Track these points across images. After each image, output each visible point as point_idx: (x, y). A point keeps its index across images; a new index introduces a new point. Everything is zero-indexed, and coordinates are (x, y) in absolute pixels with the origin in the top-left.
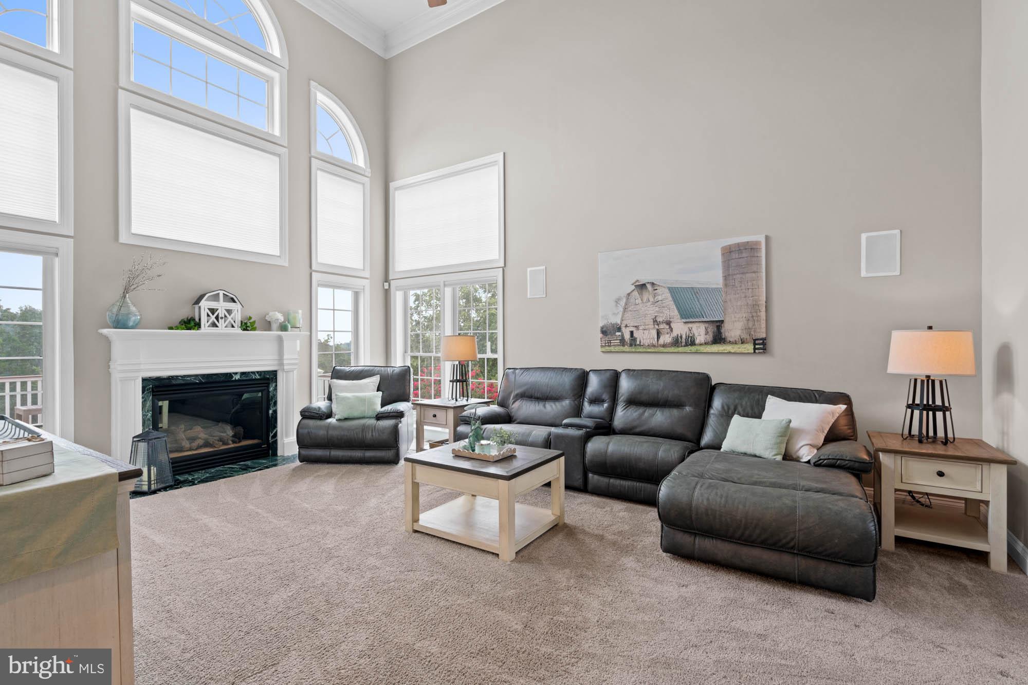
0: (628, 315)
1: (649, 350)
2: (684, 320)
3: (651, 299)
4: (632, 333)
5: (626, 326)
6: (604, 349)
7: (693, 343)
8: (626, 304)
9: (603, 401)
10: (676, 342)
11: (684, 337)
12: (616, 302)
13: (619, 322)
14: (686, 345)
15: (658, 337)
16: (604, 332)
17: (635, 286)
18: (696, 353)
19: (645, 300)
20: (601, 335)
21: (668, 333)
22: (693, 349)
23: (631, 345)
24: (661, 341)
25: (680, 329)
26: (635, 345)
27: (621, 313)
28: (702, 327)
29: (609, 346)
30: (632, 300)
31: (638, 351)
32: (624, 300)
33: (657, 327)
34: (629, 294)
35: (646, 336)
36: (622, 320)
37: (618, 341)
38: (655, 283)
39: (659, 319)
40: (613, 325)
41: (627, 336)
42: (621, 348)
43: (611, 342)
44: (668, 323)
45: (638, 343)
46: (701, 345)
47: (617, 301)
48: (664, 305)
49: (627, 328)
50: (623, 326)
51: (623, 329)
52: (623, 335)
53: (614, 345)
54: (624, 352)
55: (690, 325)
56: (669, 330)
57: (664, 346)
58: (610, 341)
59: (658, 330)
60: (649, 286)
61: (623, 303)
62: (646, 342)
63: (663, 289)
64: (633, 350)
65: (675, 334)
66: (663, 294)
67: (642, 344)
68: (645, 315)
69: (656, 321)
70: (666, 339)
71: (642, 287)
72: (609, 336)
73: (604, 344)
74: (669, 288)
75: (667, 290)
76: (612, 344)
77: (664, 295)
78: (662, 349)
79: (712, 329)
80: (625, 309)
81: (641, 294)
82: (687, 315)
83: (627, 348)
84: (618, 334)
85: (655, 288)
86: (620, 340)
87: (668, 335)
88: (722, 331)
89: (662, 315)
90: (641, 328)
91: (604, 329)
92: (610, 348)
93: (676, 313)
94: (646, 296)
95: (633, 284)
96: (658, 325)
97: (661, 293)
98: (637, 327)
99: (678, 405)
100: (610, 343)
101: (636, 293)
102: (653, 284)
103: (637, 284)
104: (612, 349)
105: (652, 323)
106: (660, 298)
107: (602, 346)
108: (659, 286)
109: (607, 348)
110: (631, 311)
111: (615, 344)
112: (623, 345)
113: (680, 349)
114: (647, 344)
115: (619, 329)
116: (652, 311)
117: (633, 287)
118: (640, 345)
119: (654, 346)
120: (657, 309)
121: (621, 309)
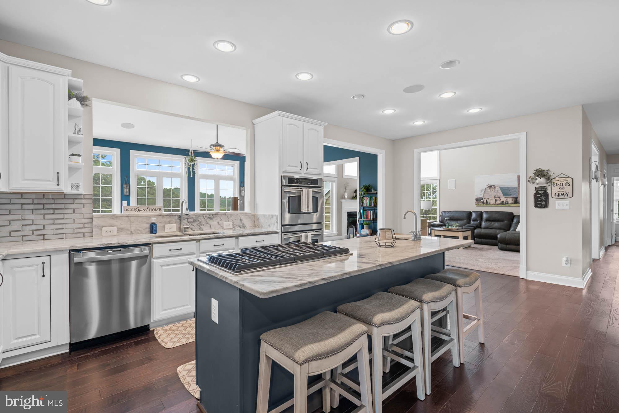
1: (493, 206)
2: (505, 197)
3: (493, 190)
4: (487, 200)
5: (485, 198)
6: (477, 205)
7: (508, 203)
8: (485, 192)
9: (478, 220)
10: (502, 203)
11: (505, 202)
13: (482, 197)
14: (505, 204)
16: (477, 200)
18: (509, 206)
19: (491, 190)
20: (475, 201)
22: (508, 205)
23: (486, 204)
24: (497, 203)
25: (503, 199)
28: (511, 199)
30: (487, 190)
31: (489, 206)
32: (484, 190)
35: (492, 201)
36: (483, 196)
37: (482, 203)
39: (496, 196)
40: (480, 198)
41: (485, 201)
42: (483, 205)
44: (499, 197)
45: (489, 203)
46: (511, 204)
47: (481, 191)
48: (498, 192)
50: (483, 198)
51: (484, 199)
52: (483, 201)
55: (507, 198)
56: (499, 200)
57: (498, 204)
59: (496, 199)
60: (493, 186)
64: (487, 206)
65: (501, 201)
68: (491, 195)
70: (499, 202)
71: (490, 187)
72: (479, 201)
74: (500, 187)
75: (499, 188)
78: (497, 205)
79: (514, 199)
80: (484, 193)
81: (490, 189)
82: (505, 195)
83: (485, 205)
84: (482, 201)
88: (517, 200)
90: (490, 199)
93: (502, 194)
97: (497, 188)
98: (488, 199)
99: (503, 221)
100: (479, 203)
101: (488, 188)
102: (494, 186)
103: (489, 185)
104: (480, 205)
105: (494, 197)
106: (496, 190)
107: (476, 204)
108: (496, 186)
110: (486, 194)
112: (484, 204)
113: (503, 205)
114: (492, 204)
115: (482, 199)
116: (493, 194)
117: (487, 187)
118: (489, 204)
119: (494, 204)
120: (495, 193)
121: (483, 193)
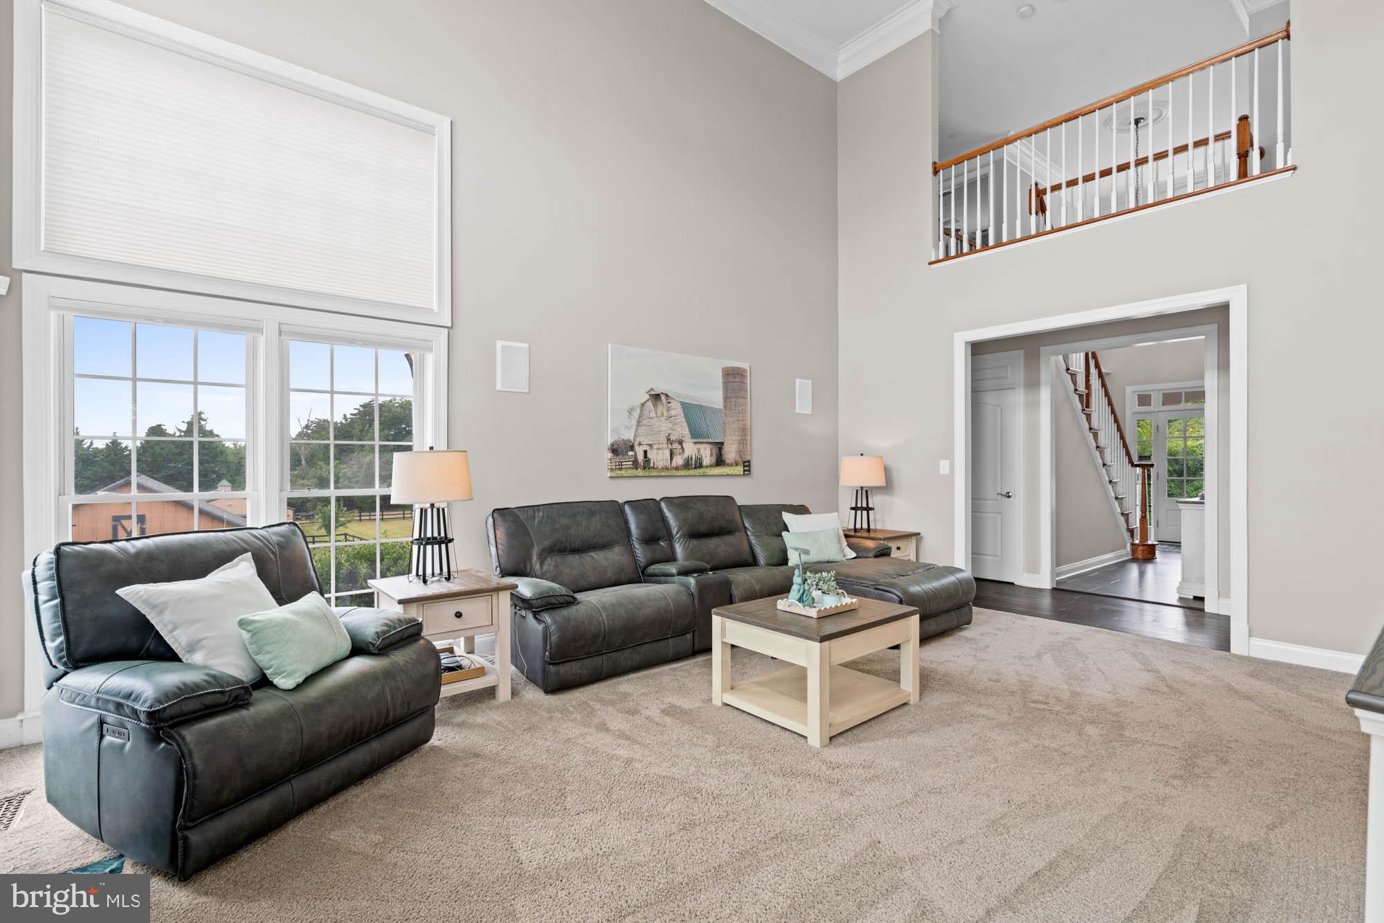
0: (641, 430)
1: (663, 474)
2: (694, 440)
3: (665, 414)
4: (645, 452)
5: (640, 444)
6: (613, 474)
7: (701, 466)
8: (640, 417)
10: (687, 465)
11: (694, 458)
12: (629, 412)
13: (632, 439)
14: (695, 468)
15: (672, 458)
16: (615, 450)
17: (650, 395)
18: (704, 476)
19: (659, 414)
20: (610, 455)
21: (680, 454)
22: (701, 471)
23: (644, 468)
24: (674, 464)
25: (690, 449)
26: (649, 468)
27: (635, 427)
28: (708, 447)
29: (620, 469)
30: (646, 413)
31: (652, 474)
32: (638, 411)
33: (670, 445)
34: (643, 404)
35: (659, 457)
36: (635, 436)
37: (631, 463)
38: (669, 394)
39: (673, 438)
40: (625, 442)
41: (641, 457)
42: (634, 472)
43: (623, 463)
44: (681, 442)
45: (652, 465)
46: (707, 467)
47: (631, 411)
48: (677, 421)
49: (641, 446)
50: (636, 443)
51: (636, 447)
52: (636, 455)
53: (626, 468)
54: (637, 476)
55: (699, 446)
56: (681, 450)
57: (677, 469)
58: (621, 462)
59: (671, 450)
60: (663, 397)
61: (636, 414)
62: (660, 464)
63: (676, 403)
64: (647, 474)
65: (686, 454)
66: (676, 408)
67: (655, 467)
68: (659, 432)
69: (670, 439)
70: (678, 460)
71: (656, 397)
72: (621, 457)
73: (614, 467)
74: (682, 403)
75: (679, 405)
76: (624, 467)
77: (677, 410)
78: (675, 473)
79: (715, 451)
80: (638, 423)
81: (655, 406)
82: (696, 434)
83: (640, 472)
84: (631, 453)
85: (669, 401)
86: (632, 461)
87: (680, 457)
88: (723, 453)
89: (674, 433)
90: (655, 447)
91: (615, 447)
92: (621, 472)
93: (686, 431)
94: (660, 408)
95: (647, 393)
96: (671, 444)
97: (674, 407)
98: (651, 446)
100: (622, 465)
101: (650, 404)
102: (667, 396)
103: (652, 393)
104: (623, 472)
105: (665, 442)
106: (673, 413)
107: (611, 470)
108: (672, 398)
109: (618, 472)
110: (644, 425)
111: (627, 466)
112: (636, 468)
113: (691, 472)
114: (660, 467)
115: (632, 448)
116: (664, 427)
117: (648, 397)
118: (653, 468)
119: (667, 469)
120: (671, 426)
121: (634, 422)
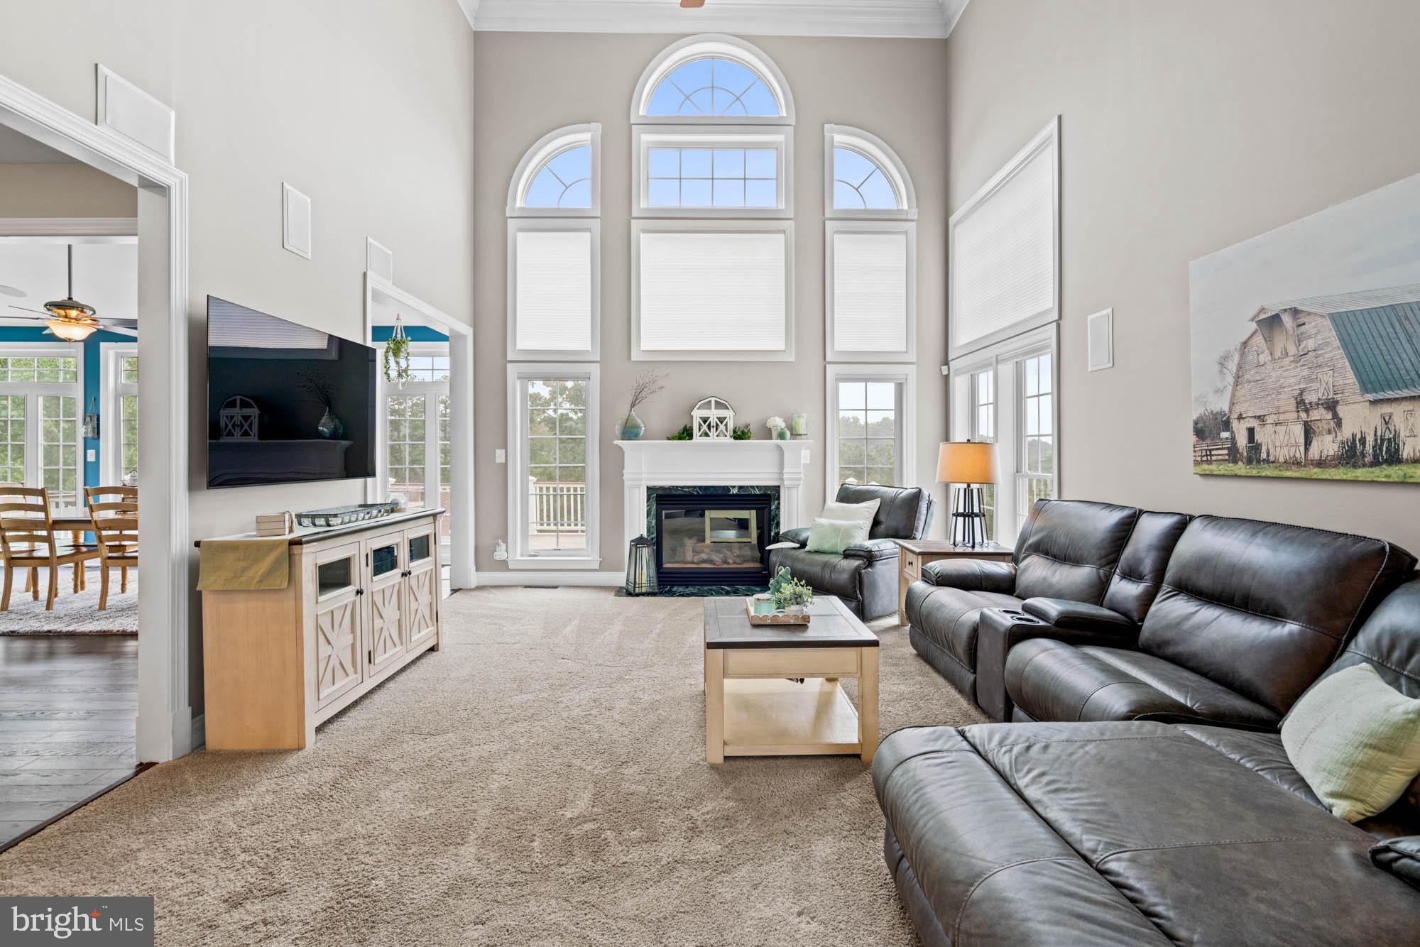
0: (1243, 391)
1: (1288, 474)
2: (1372, 397)
3: (1292, 350)
4: (1251, 431)
5: (1240, 418)
7: (1394, 458)
8: (1240, 367)
9: (1141, 576)
10: (1351, 454)
11: (1370, 440)
12: (1221, 364)
13: (1226, 409)
14: (1376, 463)
15: (1308, 442)
16: (1200, 432)
17: (1257, 322)
18: (1403, 484)
19: (1278, 354)
20: (1193, 439)
21: (1329, 432)
22: (1396, 472)
23: (1249, 461)
24: (1314, 452)
25: (1360, 419)
26: (1259, 461)
27: (1230, 388)
29: (1209, 462)
30: (1251, 357)
31: (1263, 474)
32: (1236, 357)
33: (1303, 415)
34: (1245, 344)
35: (1281, 440)
36: (1232, 404)
37: (1225, 452)
38: (1300, 308)
39: (1310, 398)
40: (1215, 416)
41: (1242, 441)
42: (1232, 468)
43: (1213, 453)
44: (1331, 406)
45: (1264, 455)
46: (1416, 461)
47: (1223, 362)
48: (1321, 360)
49: (1242, 421)
50: (1233, 417)
51: (1235, 424)
52: (1233, 439)
53: (1219, 461)
54: (1236, 476)
55: (1387, 408)
56: (1332, 424)
57: (1321, 464)
58: (1210, 450)
59: (1306, 424)
60: (1287, 319)
61: (1232, 366)
62: (1281, 454)
63: (1319, 320)
64: (1254, 472)
65: (1346, 433)
66: (1319, 332)
67: (1271, 458)
68: (1278, 390)
69: (1302, 402)
70: (1326, 446)
71: (1271, 323)
72: (1208, 441)
73: (1199, 459)
74: (1333, 317)
75: (1328, 323)
76: (1214, 458)
77: (1323, 335)
78: (1316, 472)
80: (1238, 378)
81: (1269, 340)
83: (1241, 468)
84: (1225, 435)
85: (1302, 321)
86: (1228, 448)
87: (1330, 438)
89: (1315, 386)
90: (1270, 420)
91: (1200, 425)
92: (1211, 467)
93: (1349, 378)
94: (1280, 343)
95: (1252, 320)
96: (1307, 411)
97: (1314, 331)
98: (1261, 418)
99: (1268, 610)
100: (1211, 455)
101: (1259, 340)
102: (1295, 312)
103: (1263, 316)
104: (1213, 468)
105: (1293, 407)
106: (1311, 344)
107: (1197, 463)
108: (1309, 314)
109: (1206, 467)
110: (1249, 382)
111: (1220, 457)
112: (1235, 462)
113: (1362, 473)
114: (1281, 459)
115: (1227, 425)
116: (1291, 378)
117: (1254, 326)
118: (1267, 461)
119: (1297, 463)
120: (1305, 372)
121: (1230, 379)
